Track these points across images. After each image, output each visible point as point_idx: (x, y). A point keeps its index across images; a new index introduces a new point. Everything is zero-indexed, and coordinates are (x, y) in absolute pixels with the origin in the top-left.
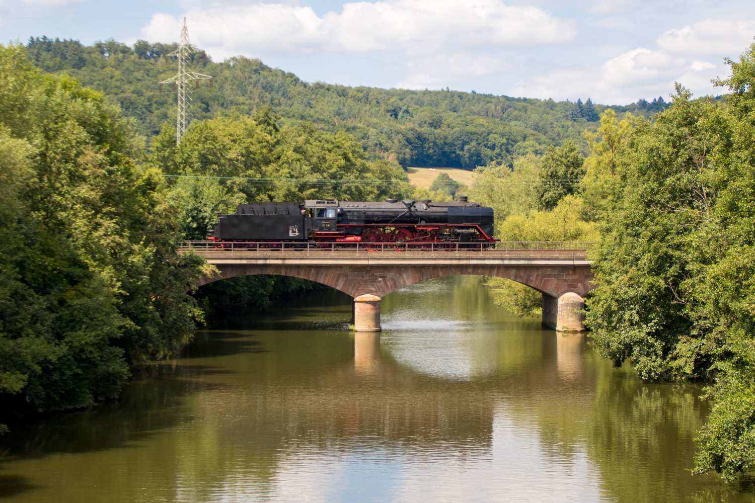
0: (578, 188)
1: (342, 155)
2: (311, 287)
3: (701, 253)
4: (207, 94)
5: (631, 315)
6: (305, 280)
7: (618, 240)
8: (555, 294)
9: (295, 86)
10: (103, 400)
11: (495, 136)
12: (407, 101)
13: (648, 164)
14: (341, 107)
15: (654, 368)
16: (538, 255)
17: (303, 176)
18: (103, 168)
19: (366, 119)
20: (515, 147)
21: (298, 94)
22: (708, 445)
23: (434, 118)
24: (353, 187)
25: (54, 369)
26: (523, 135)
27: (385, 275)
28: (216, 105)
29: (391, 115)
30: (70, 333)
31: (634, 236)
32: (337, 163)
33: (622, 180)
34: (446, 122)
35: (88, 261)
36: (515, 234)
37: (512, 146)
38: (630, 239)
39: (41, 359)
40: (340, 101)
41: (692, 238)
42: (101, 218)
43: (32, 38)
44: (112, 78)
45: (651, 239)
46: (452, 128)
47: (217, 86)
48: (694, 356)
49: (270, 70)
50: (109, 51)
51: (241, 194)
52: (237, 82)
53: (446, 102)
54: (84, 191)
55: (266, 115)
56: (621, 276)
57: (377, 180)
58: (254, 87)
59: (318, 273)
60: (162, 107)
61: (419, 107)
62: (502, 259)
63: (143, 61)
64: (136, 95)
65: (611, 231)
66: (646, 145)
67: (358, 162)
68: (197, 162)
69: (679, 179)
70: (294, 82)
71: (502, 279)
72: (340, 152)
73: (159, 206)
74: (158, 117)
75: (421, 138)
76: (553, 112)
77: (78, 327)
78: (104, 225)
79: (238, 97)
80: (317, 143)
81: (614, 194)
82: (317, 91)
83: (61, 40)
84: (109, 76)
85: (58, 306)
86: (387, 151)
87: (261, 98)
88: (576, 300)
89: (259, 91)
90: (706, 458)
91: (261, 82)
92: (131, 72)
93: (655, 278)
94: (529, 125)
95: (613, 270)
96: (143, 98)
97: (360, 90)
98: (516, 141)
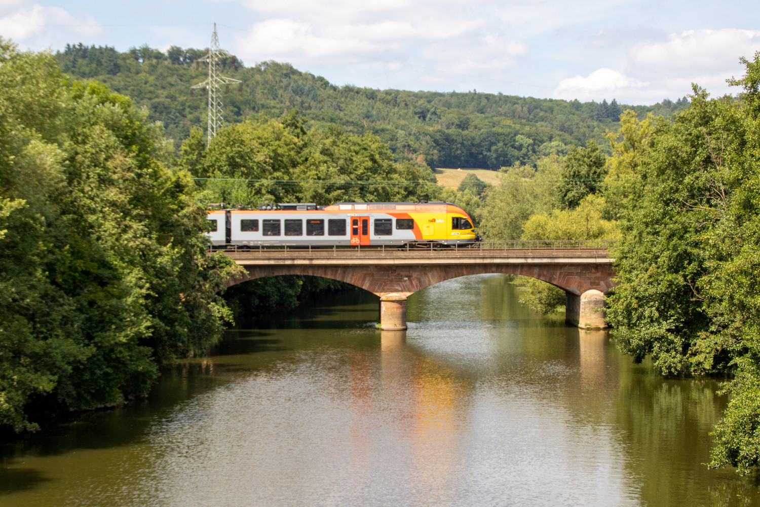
0: (601, 187)
1: (369, 157)
2: (339, 287)
3: (718, 250)
4: (238, 98)
5: (651, 312)
6: (333, 280)
7: (637, 238)
8: (577, 292)
9: (325, 89)
10: (133, 398)
11: (522, 137)
12: (435, 103)
13: (667, 163)
14: (370, 109)
15: (674, 363)
16: (561, 254)
17: (330, 178)
18: (132, 172)
19: (394, 121)
20: (541, 147)
21: (328, 97)
22: (724, 439)
23: (461, 119)
24: (380, 188)
25: (85, 369)
26: (549, 136)
27: (410, 275)
28: (248, 109)
29: (419, 117)
30: (99, 333)
31: (653, 234)
32: (364, 165)
33: (642, 179)
34: (473, 124)
35: (116, 262)
36: (539, 234)
37: (539, 146)
38: (650, 237)
39: (72, 359)
40: (369, 104)
41: (709, 236)
42: (130, 221)
43: (68, 45)
44: (146, 83)
45: (670, 237)
46: (479, 130)
47: (249, 90)
48: (713, 352)
49: (300, 74)
50: (143, 57)
51: (270, 196)
52: (268, 87)
53: (473, 103)
54: (112, 194)
55: (294, 118)
56: (641, 273)
57: (404, 180)
58: (284, 91)
59: (344, 272)
60: (195, 111)
61: (447, 109)
62: (526, 258)
63: (176, 66)
64: (169, 100)
65: (631, 230)
66: (665, 145)
67: (385, 164)
68: (225, 166)
69: (697, 178)
70: (324, 86)
71: (526, 277)
72: (366, 153)
73: (187, 208)
74: (191, 121)
75: (448, 139)
76: (579, 112)
77: (107, 328)
78: (132, 227)
79: (269, 101)
80: (344, 145)
81: (635, 193)
82: (346, 94)
83: (97, 47)
84: (143, 81)
85: (87, 307)
86: (415, 153)
87: (292, 101)
88: (598, 298)
89: (289, 95)
90: (722, 452)
91: (291, 86)
92: (165, 77)
93: (674, 275)
94: (555, 126)
95: (633, 268)
96: (176, 103)
97: (388, 93)
98: (542, 142)
